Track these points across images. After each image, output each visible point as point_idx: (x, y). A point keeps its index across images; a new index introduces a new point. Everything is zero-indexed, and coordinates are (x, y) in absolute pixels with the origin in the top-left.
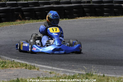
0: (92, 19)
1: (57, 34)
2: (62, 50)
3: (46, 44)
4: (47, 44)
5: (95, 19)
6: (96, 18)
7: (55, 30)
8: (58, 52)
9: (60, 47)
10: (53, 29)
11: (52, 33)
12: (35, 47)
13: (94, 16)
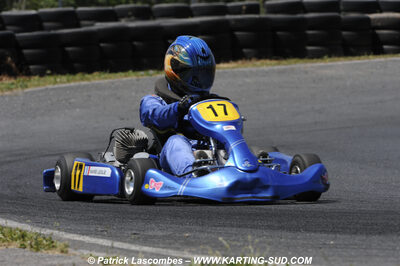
0: (265, 68)
1: (233, 128)
2: (266, 188)
3: (195, 164)
4: (200, 164)
5: (276, 68)
6: (279, 64)
7: (220, 110)
8: (250, 195)
9: (254, 176)
10: (211, 107)
11: (211, 124)
12: (157, 180)
13: (271, 59)
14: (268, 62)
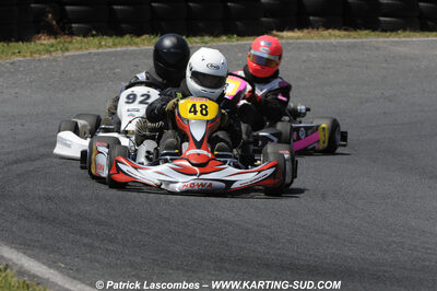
0: (333, 40)
5: (345, 40)
6: (349, 36)
13: (340, 29)
14: (337, 32)
